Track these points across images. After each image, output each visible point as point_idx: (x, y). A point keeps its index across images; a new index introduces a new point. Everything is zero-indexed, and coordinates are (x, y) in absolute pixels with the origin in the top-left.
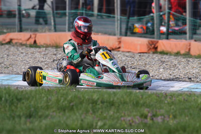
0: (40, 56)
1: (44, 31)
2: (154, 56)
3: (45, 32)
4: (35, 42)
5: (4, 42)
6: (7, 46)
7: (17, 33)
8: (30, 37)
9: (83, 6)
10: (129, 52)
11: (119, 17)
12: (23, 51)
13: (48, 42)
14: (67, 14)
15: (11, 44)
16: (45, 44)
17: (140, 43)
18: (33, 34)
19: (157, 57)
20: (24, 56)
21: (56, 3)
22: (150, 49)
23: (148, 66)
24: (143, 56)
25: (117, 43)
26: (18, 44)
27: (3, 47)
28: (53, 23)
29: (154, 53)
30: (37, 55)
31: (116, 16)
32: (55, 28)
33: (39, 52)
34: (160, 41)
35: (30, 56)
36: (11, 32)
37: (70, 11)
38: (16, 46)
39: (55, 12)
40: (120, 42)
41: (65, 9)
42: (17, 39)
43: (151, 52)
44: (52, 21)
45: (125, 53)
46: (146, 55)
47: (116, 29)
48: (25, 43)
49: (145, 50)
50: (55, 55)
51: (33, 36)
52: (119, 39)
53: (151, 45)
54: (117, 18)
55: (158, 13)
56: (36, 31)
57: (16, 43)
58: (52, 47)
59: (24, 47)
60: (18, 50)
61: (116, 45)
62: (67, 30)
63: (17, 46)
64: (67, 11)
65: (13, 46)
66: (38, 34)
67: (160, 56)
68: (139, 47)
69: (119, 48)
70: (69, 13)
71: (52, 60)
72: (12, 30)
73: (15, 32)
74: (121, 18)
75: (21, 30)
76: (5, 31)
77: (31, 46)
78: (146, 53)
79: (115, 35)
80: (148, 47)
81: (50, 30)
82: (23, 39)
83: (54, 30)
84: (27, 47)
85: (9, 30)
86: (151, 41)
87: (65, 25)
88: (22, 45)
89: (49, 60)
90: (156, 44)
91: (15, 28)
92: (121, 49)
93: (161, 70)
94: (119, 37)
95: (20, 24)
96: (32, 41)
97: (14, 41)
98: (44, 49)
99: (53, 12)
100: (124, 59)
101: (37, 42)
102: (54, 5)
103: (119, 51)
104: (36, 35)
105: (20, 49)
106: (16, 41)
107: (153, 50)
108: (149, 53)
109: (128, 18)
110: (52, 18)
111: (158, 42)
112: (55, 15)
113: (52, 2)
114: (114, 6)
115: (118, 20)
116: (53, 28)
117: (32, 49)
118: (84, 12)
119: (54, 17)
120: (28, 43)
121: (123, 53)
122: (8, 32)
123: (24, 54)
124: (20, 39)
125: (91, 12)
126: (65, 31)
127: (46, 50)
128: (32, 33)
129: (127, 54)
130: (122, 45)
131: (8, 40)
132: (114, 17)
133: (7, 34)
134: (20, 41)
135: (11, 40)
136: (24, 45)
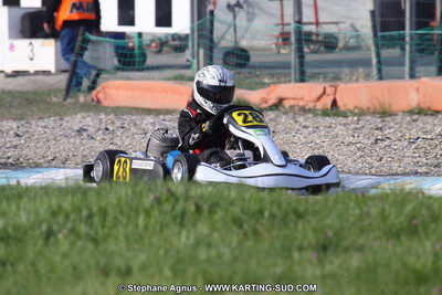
0: (345, 133)
1: (354, 78)
3: (357, 80)
4: (334, 103)
5: (265, 106)
6: (272, 115)
7: (293, 84)
8: (324, 93)
12: (307, 124)
13: (365, 103)
14: (408, 39)
15: (281, 108)
16: (356, 107)
18: (331, 86)
20: (310, 133)
21: (382, 16)
26: (296, 109)
28: (374, 61)
30: (339, 130)
32: (379, 70)
33: (344, 124)
35: (322, 133)
36: (279, 82)
37: (414, 32)
38: (291, 115)
39: (380, 34)
41: (403, 28)
42: (294, 99)
44: (373, 55)
48: (311, 105)
50: (381, 129)
51: (329, 91)
56: (337, 78)
57: (292, 107)
58: (374, 113)
59: (311, 115)
60: (296, 122)
62: (407, 76)
63: (295, 113)
64: (408, 31)
65: (285, 113)
66: (341, 86)
70: (411, 36)
71: (372, 140)
72: (283, 79)
73: (290, 81)
75: (302, 78)
76: (266, 81)
77: (325, 113)
81: (368, 77)
82: (307, 98)
83: (376, 77)
84: (316, 115)
85: (275, 80)
87: (403, 64)
88: (304, 110)
89: (366, 141)
91: (289, 75)
95: (302, 64)
96: (327, 101)
97: (287, 104)
98: (355, 118)
99: (375, 35)
101: (340, 103)
102: (378, 19)
104: (336, 88)
105: (301, 119)
106: (292, 102)
110: (373, 48)
112: (380, 43)
113: (373, 13)
116: (375, 71)
117: (327, 118)
119: (377, 46)
120: (319, 106)
122: (274, 83)
123: (310, 129)
124: (302, 99)
126: (403, 78)
127: (359, 120)
128: (327, 85)
131: (273, 101)
133: (272, 87)
134: (302, 103)
135: (281, 100)
136: (310, 110)
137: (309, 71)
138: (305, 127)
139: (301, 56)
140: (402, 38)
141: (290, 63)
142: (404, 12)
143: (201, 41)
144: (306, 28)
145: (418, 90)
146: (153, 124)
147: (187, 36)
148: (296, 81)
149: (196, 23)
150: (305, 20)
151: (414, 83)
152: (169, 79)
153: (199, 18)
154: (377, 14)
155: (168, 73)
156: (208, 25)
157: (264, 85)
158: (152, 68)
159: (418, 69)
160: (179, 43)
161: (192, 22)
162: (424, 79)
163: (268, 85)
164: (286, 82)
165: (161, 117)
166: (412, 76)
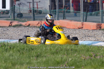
2: (100, 31)
5: (26, 26)
6: (27, 28)
7: (32, 21)
8: (39, 23)
9: (64, 7)
10: (87, 29)
11: (82, 12)
14: (57, 11)
15: (30, 26)
17: (93, 25)
19: (101, 31)
22: (98, 28)
23: (96, 36)
24: (94, 31)
25: (81, 25)
27: (25, 28)
29: (99, 30)
31: (81, 12)
34: (103, 24)
36: (29, 21)
38: (32, 28)
39: (51, 10)
40: (83, 25)
41: (56, 9)
42: (32, 24)
43: (98, 29)
45: (85, 30)
46: (96, 31)
47: (81, 18)
48: (36, 26)
49: (95, 28)
51: (40, 22)
52: (82, 23)
53: (98, 26)
54: (82, 13)
55: (102, 10)
56: (42, 20)
57: (32, 26)
59: (36, 28)
61: (81, 26)
62: (57, 19)
63: (33, 27)
64: (57, 10)
65: (30, 27)
66: (43, 22)
67: (102, 31)
68: (92, 27)
69: (83, 27)
70: (58, 11)
72: (30, 20)
73: (31, 20)
74: (83, 13)
75: (34, 20)
76: (26, 20)
78: (96, 30)
79: (80, 21)
80: (97, 27)
84: (37, 28)
85: (28, 20)
86: (98, 24)
87: (56, 17)
88: (35, 27)
90: (101, 25)
91: (31, 19)
92: (83, 28)
93: (102, 37)
94: (82, 22)
95: (34, 17)
96: (40, 25)
97: (31, 25)
99: (50, 11)
100: (84, 32)
102: (51, 7)
103: (82, 29)
104: (41, 22)
105: (34, 29)
106: (32, 25)
107: (99, 28)
108: (97, 30)
109: (87, 13)
111: (101, 24)
113: (49, 6)
114: (80, 7)
115: (82, 14)
118: (65, 10)
120: (38, 26)
121: (84, 30)
124: (34, 24)
125: (69, 10)
126: (56, 20)
128: (39, 21)
129: (86, 30)
130: (84, 26)
132: (80, 13)
133: (28, 22)
134: (34, 25)
135: (29, 24)
136: (36, 27)
137: (36, 18)
138: (34, 30)
139: (34, 15)
140: (56, 11)
141: (31, 16)
142: (56, 6)
143: (12, 11)
144: (35, 9)
145: (59, 22)
146: (1, 30)
147: (9, 10)
148: (33, 20)
149: (11, 8)
150: (35, 7)
151: (58, 21)
152: (5, 20)
153: (12, 6)
154: (50, 6)
155: (5, 18)
156: (14, 8)
157: (26, 21)
158: (1, 17)
159: (59, 18)
160: (7, 12)
161: (10, 7)
162: (60, 20)
163: (27, 21)
164: (31, 21)
165: (3, 28)
166: (58, 19)
